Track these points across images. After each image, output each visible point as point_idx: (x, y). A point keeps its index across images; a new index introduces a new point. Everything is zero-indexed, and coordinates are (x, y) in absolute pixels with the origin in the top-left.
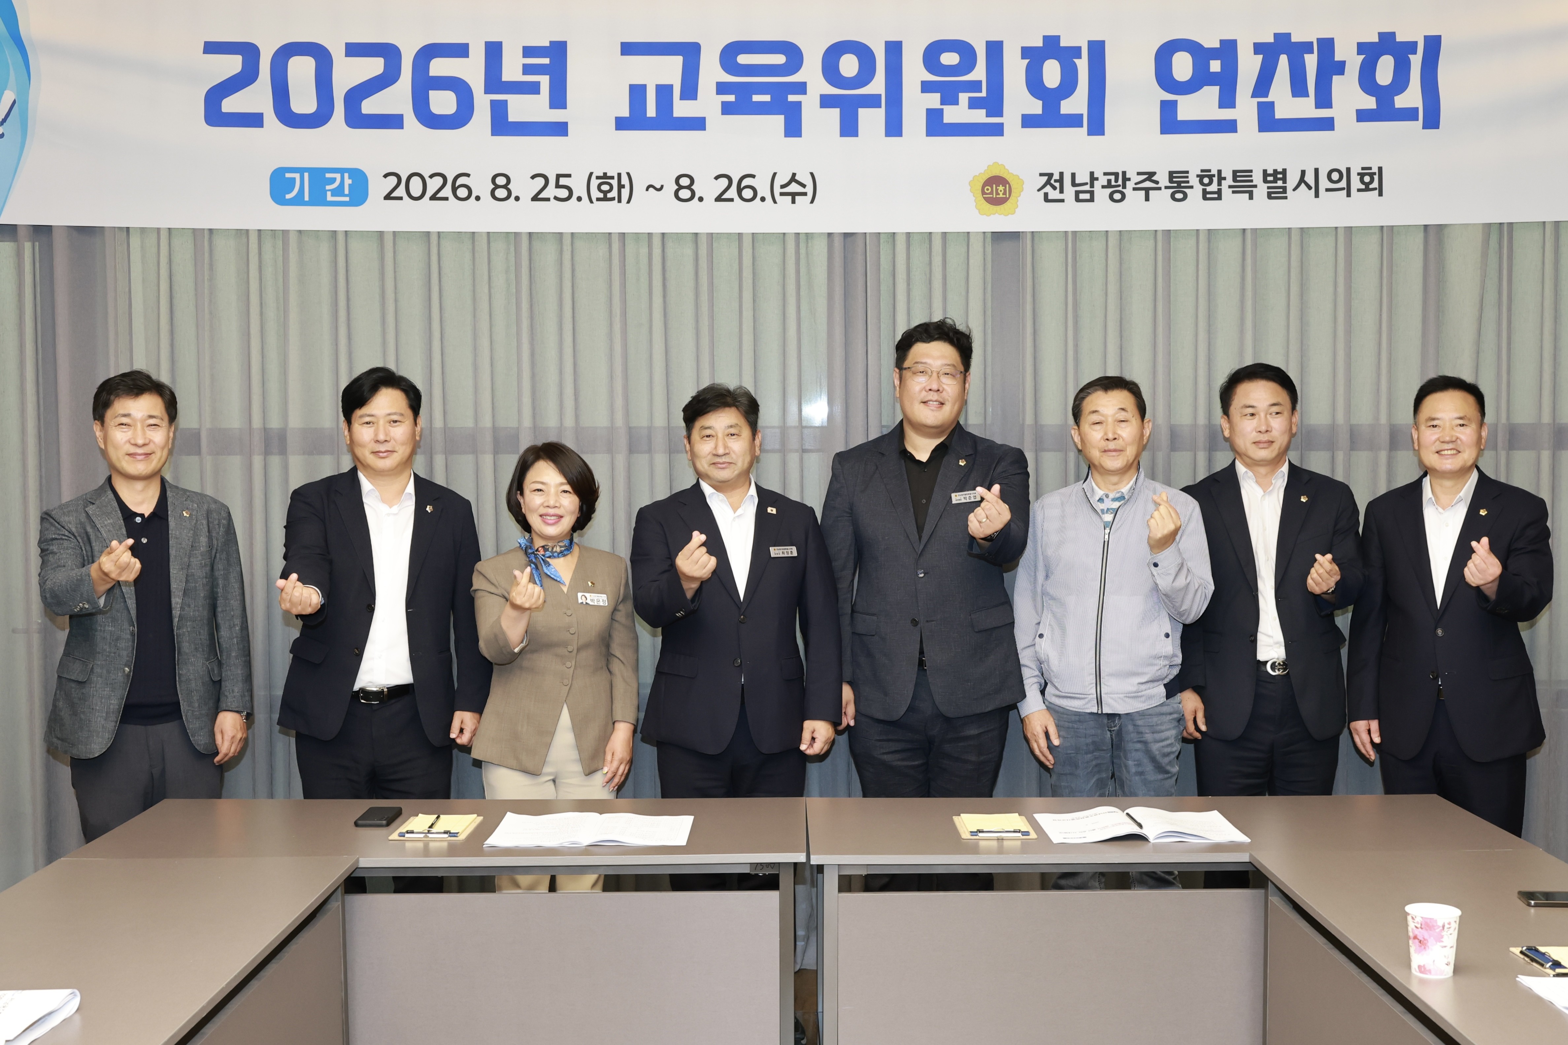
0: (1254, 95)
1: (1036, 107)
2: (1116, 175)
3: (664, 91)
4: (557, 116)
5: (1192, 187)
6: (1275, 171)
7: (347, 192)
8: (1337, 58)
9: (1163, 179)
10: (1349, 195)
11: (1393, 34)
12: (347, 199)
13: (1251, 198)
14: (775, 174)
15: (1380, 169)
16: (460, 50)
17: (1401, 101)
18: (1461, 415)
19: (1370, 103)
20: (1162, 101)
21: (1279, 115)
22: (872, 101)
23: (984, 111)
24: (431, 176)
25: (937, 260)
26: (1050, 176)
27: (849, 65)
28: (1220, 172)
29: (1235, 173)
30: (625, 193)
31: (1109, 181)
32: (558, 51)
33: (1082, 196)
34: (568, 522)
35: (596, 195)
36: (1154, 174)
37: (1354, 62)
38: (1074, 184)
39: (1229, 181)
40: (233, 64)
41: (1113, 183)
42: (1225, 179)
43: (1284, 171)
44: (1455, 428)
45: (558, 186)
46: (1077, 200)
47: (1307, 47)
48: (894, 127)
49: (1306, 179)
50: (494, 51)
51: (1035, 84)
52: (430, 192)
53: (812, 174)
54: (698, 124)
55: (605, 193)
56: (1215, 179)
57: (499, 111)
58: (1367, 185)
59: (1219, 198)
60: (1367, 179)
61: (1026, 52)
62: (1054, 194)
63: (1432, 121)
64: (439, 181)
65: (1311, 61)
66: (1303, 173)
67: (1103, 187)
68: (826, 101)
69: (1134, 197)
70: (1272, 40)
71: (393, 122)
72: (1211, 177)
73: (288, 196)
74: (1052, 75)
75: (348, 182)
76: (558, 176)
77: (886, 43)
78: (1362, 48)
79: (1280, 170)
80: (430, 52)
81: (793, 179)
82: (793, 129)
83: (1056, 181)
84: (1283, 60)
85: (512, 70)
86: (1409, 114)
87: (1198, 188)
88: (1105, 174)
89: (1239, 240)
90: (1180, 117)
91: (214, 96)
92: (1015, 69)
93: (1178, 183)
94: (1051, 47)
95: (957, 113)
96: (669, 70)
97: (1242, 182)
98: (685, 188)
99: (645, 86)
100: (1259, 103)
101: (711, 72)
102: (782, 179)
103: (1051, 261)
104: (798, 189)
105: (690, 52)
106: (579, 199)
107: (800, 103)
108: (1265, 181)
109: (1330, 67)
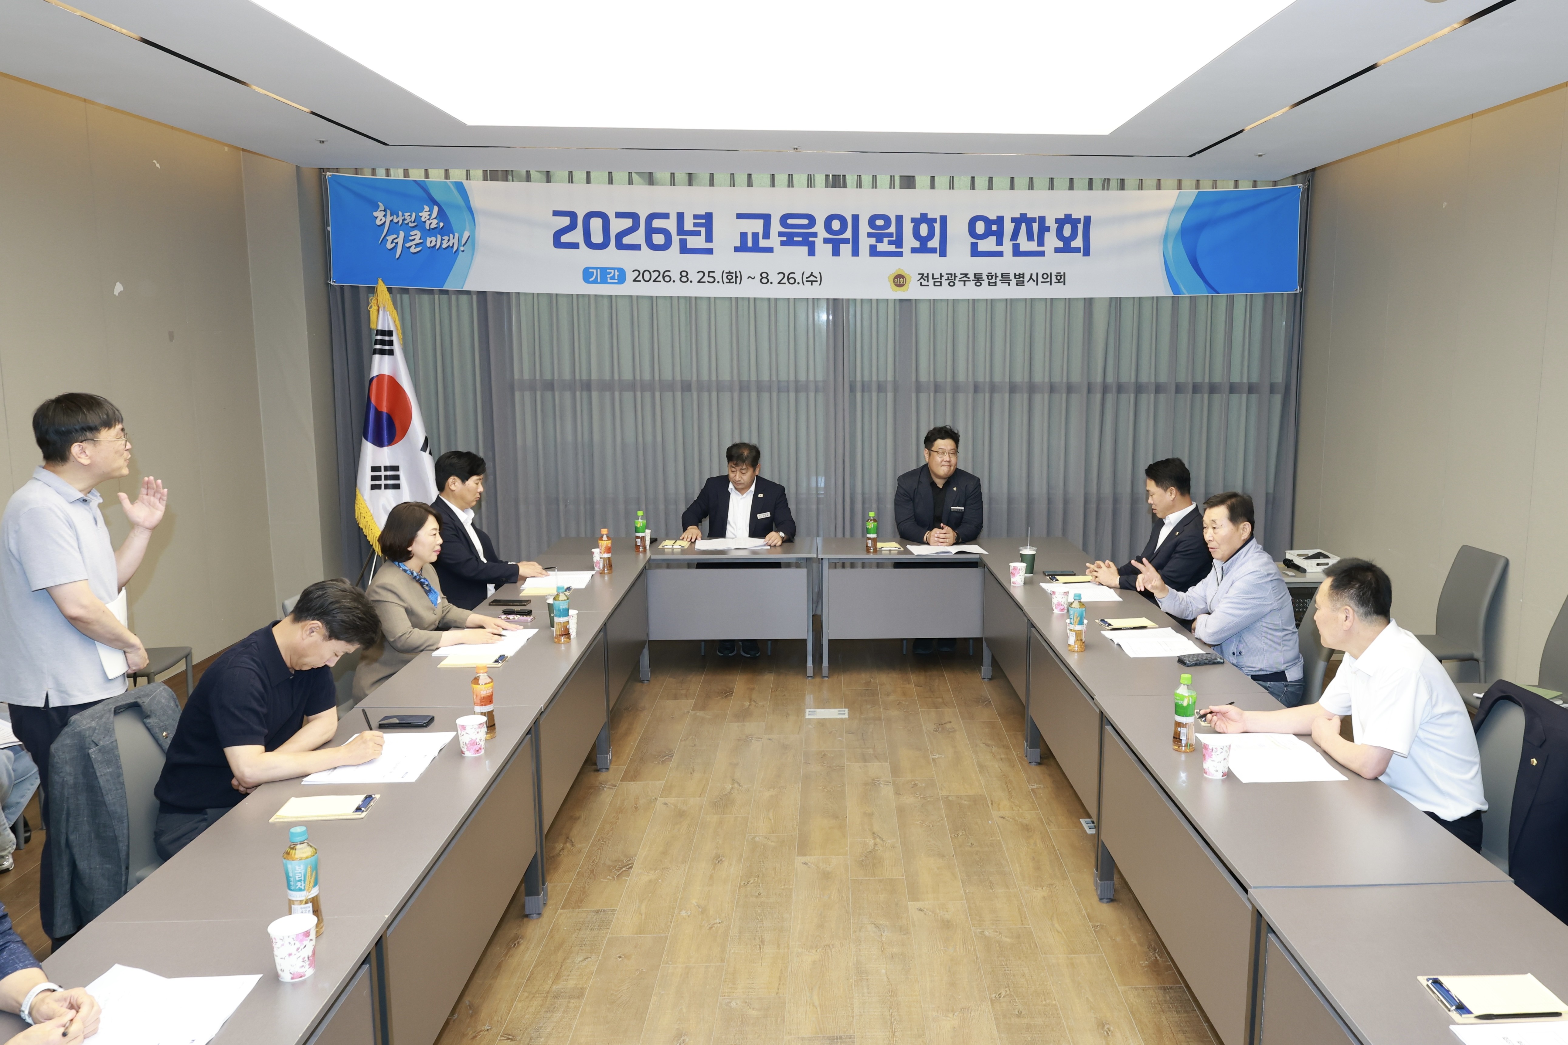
0: (1011, 240)
1: (917, 244)
2: (951, 274)
3: (755, 236)
4: (708, 246)
5: (984, 280)
6: (1019, 274)
7: (616, 278)
8: (1047, 225)
9: (971, 277)
10: (1051, 284)
11: (1071, 215)
12: (617, 281)
13: (1009, 285)
14: (804, 272)
15: (1064, 273)
16: (666, 216)
17: (1074, 244)
19: (1060, 244)
20: (971, 243)
21: (1022, 249)
22: (846, 241)
23: (894, 246)
24: (653, 272)
25: (874, 311)
26: (923, 274)
27: (836, 225)
28: (996, 274)
29: (1002, 274)
30: (739, 280)
31: (948, 277)
32: (709, 217)
33: (936, 284)
35: (725, 280)
36: (968, 274)
37: (1054, 227)
38: (933, 278)
39: (1000, 278)
40: (565, 221)
41: (950, 278)
42: (998, 277)
43: (1024, 274)
45: (709, 276)
46: (935, 285)
47: (1034, 220)
48: (855, 252)
49: (1033, 277)
50: (680, 217)
51: (916, 234)
52: (653, 278)
53: (820, 272)
54: (770, 250)
55: (730, 280)
56: (994, 277)
57: (683, 243)
58: (1059, 280)
59: (996, 285)
60: (1059, 278)
61: (913, 220)
62: (924, 283)
63: (1087, 253)
64: (657, 273)
65: (1035, 226)
66: (1031, 275)
67: (946, 280)
68: (826, 241)
69: (959, 285)
70: (1019, 217)
71: (637, 247)
72: (992, 276)
73: (591, 280)
74: (924, 230)
75: (617, 273)
76: (709, 272)
77: (852, 215)
78: (1057, 221)
79: (1022, 273)
80: (652, 217)
81: (812, 275)
82: (812, 253)
83: (925, 277)
84: (1024, 225)
85: (689, 225)
86: (1077, 250)
87: (987, 281)
88: (947, 274)
89: (1005, 302)
90: (979, 249)
91: (558, 235)
92: (908, 228)
93: (978, 278)
94: (924, 218)
95: (883, 247)
96: (757, 226)
97: (1005, 278)
98: (764, 278)
99: (747, 233)
100: (1013, 244)
101: (776, 227)
102: (807, 275)
103: (924, 311)
104: (814, 279)
105: (766, 218)
106: (718, 282)
107: (814, 241)
108: (1015, 278)
109: (1043, 229)
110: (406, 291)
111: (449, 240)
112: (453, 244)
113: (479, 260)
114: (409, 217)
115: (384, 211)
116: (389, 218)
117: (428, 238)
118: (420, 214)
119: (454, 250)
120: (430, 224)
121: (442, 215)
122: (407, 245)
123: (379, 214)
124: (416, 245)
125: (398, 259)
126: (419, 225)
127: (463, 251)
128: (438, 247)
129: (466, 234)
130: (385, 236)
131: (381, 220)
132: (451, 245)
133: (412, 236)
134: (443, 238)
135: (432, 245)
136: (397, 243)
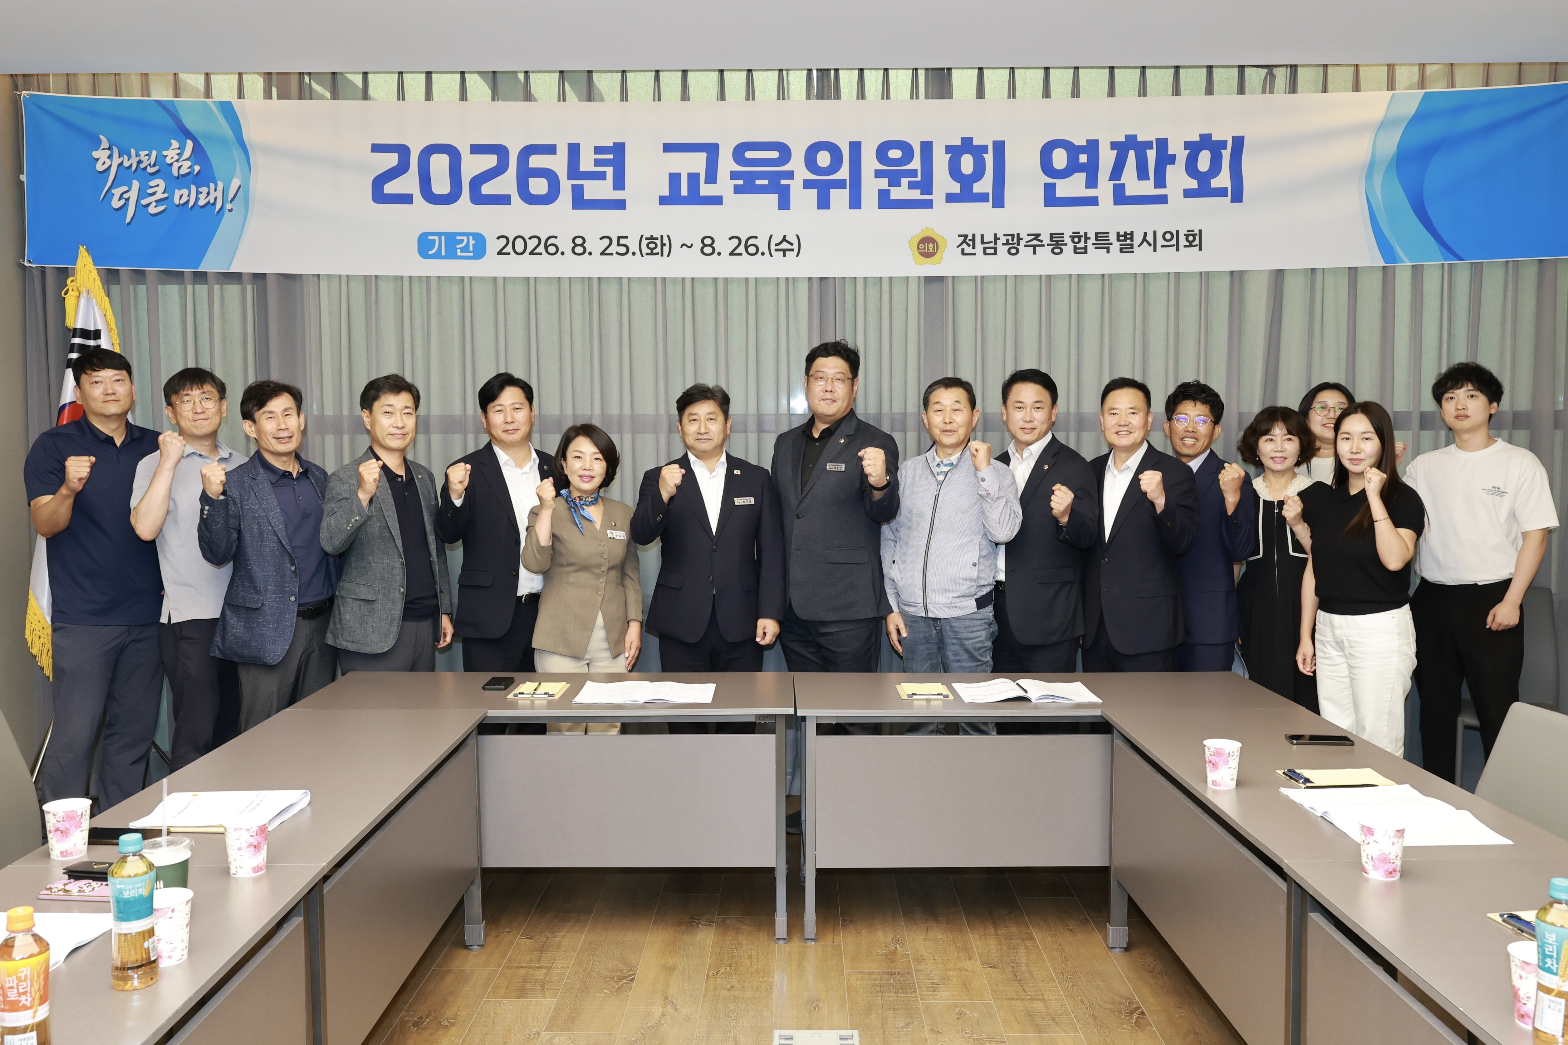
0: (1111, 179)
1: (956, 188)
2: (1013, 236)
3: (693, 178)
4: (618, 195)
5: (1066, 244)
6: (1125, 233)
7: (471, 249)
8: (1170, 152)
9: (1046, 239)
10: (1178, 250)
11: (1210, 135)
12: (471, 254)
13: (1108, 252)
14: (771, 236)
15: (1200, 231)
16: (551, 149)
17: (1215, 183)
18: (1133, 406)
19: (1193, 184)
20: (1045, 184)
21: (1128, 193)
22: (840, 184)
23: (919, 191)
24: (530, 238)
25: (886, 297)
26: (966, 236)
27: (824, 159)
28: (1086, 234)
29: (1097, 234)
30: (666, 249)
31: (1008, 240)
32: (619, 149)
33: (988, 251)
34: (597, 481)
35: (645, 250)
36: (1039, 235)
37: (1182, 155)
38: (983, 242)
39: (1093, 240)
40: (392, 160)
41: (1010, 242)
42: (1089, 238)
43: (1132, 232)
44: (1128, 415)
45: (619, 244)
46: (985, 253)
47: (1149, 145)
48: (855, 203)
49: (1147, 238)
50: (574, 150)
51: (955, 171)
52: (529, 249)
53: (797, 236)
54: (717, 200)
55: (652, 249)
56: (1083, 239)
57: (578, 192)
58: (1191, 242)
59: (1086, 252)
60: (1191, 238)
61: (949, 149)
62: (968, 250)
63: (1237, 197)
64: (536, 241)
65: (1151, 155)
66: (1145, 234)
67: (1003, 244)
68: (808, 184)
69: (1025, 252)
70: (1123, 140)
71: (504, 200)
72: (1080, 237)
73: (430, 253)
74: (967, 164)
75: (472, 242)
76: (619, 238)
77: (850, 143)
78: (1188, 145)
79: (1129, 232)
80: (529, 151)
81: (784, 239)
82: (784, 204)
83: (970, 240)
84: (1132, 154)
85: (587, 163)
86: (1222, 192)
87: (1071, 246)
88: (1005, 235)
89: (1100, 282)
90: (1058, 195)
91: (379, 182)
92: (941, 161)
93: (1057, 242)
94: (967, 145)
95: (900, 192)
96: (697, 162)
97: (1102, 242)
98: (708, 246)
99: (680, 174)
100: (1114, 185)
101: (726, 164)
102: (776, 239)
103: (966, 296)
104: (788, 246)
105: (711, 150)
106: (634, 254)
107: (789, 185)
108: (1118, 240)
109: (1165, 159)
110: (139, 276)
111: (208, 194)
112: (216, 198)
113: (255, 224)
114: (148, 158)
115: (109, 149)
116: (116, 160)
117: (176, 190)
118: (165, 153)
119: (217, 209)
120: (180, 168)
121: (199, 153)
122: (144, 202)
123: (101, 155)
124: (157, 201)
125: (129, 224)
126: (163, 170)
127: (231, 210)
128: (191, 204)
129: (235, 183)
130: (110, 188)
131: (104, 163)
132: (212, 201)
133: (152, 187)
134: (200, 190)
135: (182, 202)
136: (128, 199)
